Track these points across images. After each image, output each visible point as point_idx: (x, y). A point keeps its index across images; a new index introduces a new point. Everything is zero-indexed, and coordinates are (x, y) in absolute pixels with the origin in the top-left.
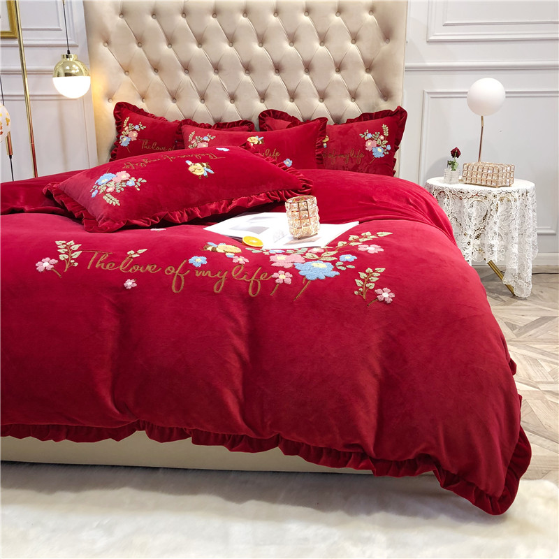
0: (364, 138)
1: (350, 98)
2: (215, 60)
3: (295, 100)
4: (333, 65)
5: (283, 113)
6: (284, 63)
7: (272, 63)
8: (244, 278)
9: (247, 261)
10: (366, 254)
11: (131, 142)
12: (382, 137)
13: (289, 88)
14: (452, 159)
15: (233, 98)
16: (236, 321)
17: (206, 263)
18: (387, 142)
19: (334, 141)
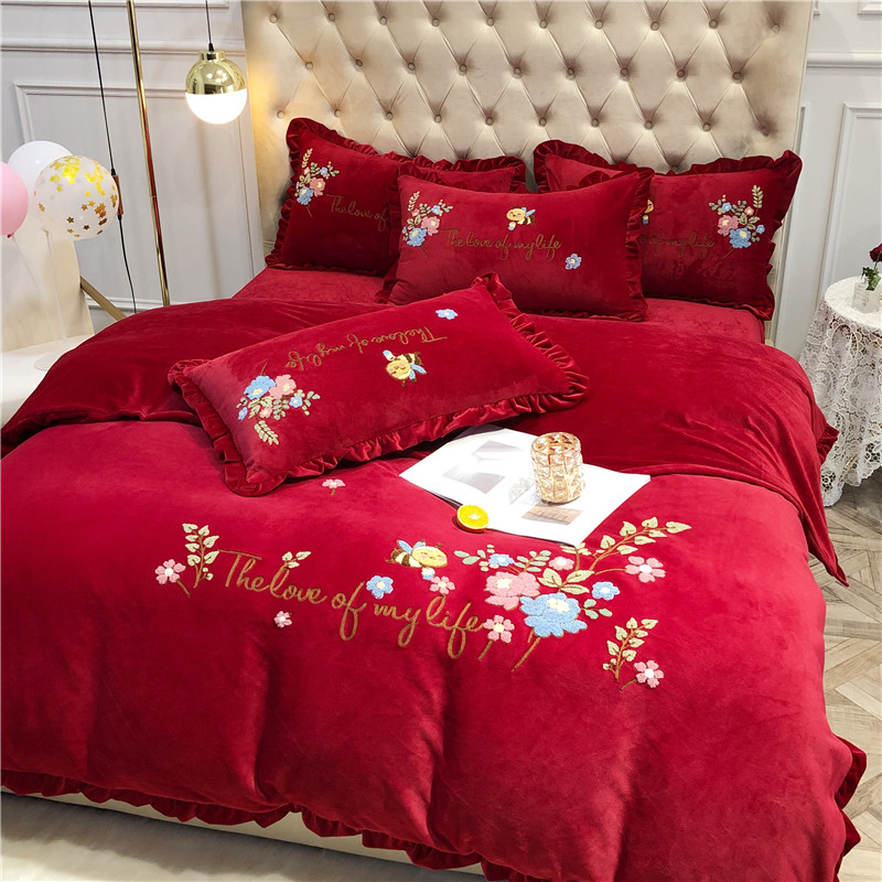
0: (717, 211)
1: (701, 124)
2: (460, 51)
3: (601, 125)
4: (673, 66)
5: (576, 147)
6: (583, 59)
7: (562, 61)
8: (443, 624)
9: (452, 587)
10: (635, 585)
11: (313, 198)
12: (750, 211)
13: (591, 105)
14: (871, 264)
15: (490, 117)
16: (427, 694)
17: (390, 590)
18: (757, 219)
19: (660, 213)
